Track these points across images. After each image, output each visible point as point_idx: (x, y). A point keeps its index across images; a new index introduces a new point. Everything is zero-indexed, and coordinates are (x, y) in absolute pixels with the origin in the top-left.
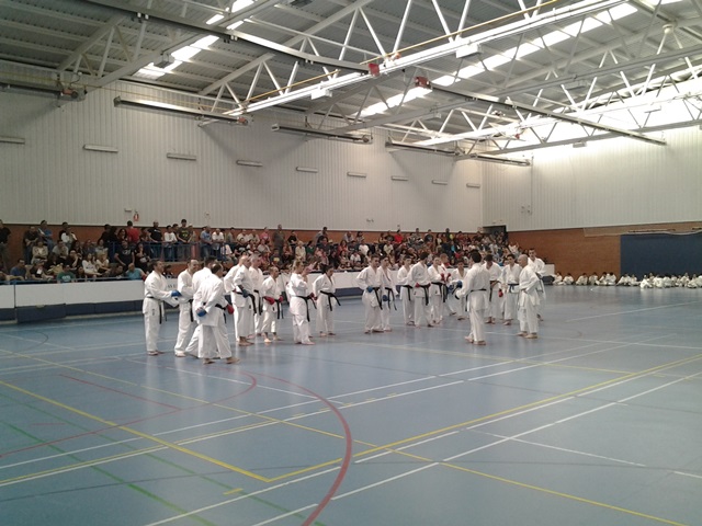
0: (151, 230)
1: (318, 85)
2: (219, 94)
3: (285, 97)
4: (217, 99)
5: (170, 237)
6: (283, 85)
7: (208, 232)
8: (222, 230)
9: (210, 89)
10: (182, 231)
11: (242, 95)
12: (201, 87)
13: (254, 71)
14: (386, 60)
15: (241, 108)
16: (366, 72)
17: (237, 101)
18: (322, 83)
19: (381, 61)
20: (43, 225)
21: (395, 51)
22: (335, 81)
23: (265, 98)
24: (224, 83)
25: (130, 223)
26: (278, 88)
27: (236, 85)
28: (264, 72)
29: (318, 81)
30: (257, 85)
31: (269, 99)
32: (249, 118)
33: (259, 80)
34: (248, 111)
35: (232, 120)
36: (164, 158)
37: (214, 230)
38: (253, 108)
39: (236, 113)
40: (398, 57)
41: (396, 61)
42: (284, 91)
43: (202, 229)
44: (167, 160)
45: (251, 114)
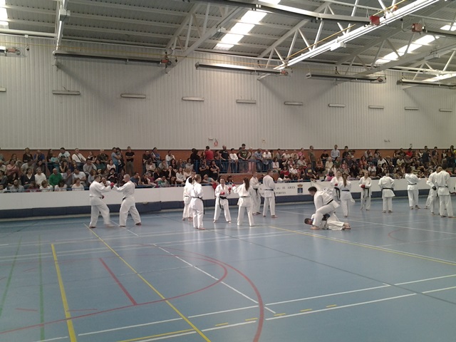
0: (221, 151)
1: (336, 40)
2: (270, 56)
3: (313, 52)
4: (270, 59)
5: (234, 157)
6: (311, 44)
7: (259, 153)
8: (271, 151)
9: (265, 54)
10: (241, 152)
11: (284, 55)
12: (259, 53)
13: (292, 37)
14: (387, 13)
15: (284, 63)
16: (368, 23)
17: (281, 59)
18: (339, 38)
19: (382, 14)
20: (154, 150)
21: (393, 5)
22: (349, 35)
23: (299, 54)
24: (273, 48)
25: (208, 148)
26: (308, 46)
27: (280, 48)
28: (299, 37)
29: (335, 37)
30: (294, 47)
31: (302, 55)
32: (289, 70)
33: (295, 43)
34: (288, 65)
35: (277, 73)
36: (234, 103)
37: (264, 151)
38: (291, 63)
39: (280, 68)
40: (395, 9)
41: (395, 13)
42: (312, 48)
43: (256, 150)
44: (237, 105)
45: (291, 67)
